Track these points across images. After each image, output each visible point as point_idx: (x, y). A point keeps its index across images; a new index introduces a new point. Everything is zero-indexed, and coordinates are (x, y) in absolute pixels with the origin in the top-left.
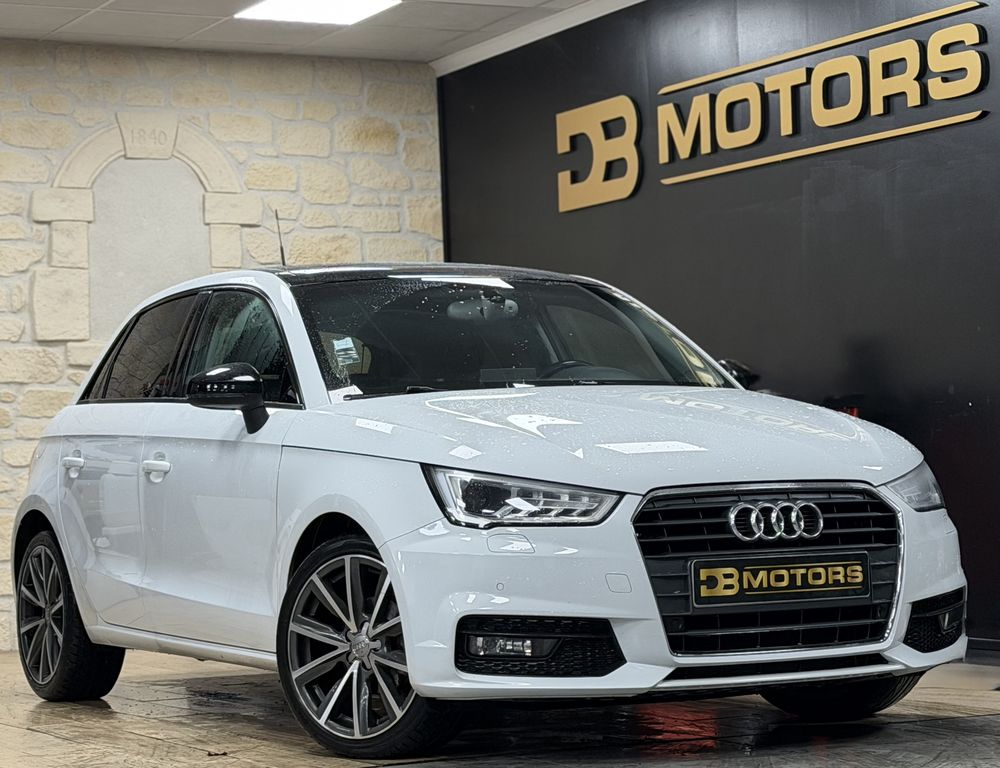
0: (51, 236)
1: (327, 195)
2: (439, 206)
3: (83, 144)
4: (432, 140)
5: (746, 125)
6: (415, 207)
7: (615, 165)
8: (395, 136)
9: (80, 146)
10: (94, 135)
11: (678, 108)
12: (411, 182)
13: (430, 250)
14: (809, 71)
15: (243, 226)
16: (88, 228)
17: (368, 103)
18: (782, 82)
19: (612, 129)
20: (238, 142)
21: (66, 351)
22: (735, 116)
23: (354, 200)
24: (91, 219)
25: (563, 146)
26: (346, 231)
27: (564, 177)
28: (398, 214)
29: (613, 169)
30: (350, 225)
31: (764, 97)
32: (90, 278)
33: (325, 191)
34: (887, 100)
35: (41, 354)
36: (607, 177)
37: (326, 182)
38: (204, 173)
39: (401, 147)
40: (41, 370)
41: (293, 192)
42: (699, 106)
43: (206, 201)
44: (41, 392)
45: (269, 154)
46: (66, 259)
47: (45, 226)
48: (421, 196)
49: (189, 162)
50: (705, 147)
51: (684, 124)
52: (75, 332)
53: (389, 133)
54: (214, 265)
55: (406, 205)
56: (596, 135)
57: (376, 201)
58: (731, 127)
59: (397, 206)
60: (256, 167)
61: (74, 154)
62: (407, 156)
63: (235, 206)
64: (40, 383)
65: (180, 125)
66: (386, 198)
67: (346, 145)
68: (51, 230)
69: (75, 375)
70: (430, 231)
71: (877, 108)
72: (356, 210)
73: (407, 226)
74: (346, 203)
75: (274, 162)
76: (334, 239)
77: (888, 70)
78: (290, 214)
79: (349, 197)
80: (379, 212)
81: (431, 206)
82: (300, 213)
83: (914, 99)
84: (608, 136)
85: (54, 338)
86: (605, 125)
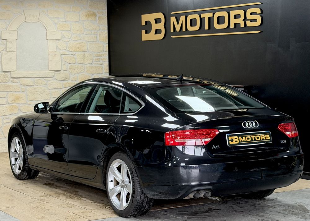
0: (6, 43)
1: (78, 31)
2: (107, 34)
4: (105, 17)
5: (195, 25)
6: (101, 34)
7: (158, 31)
8: (96, 16)
9: (14, 19)
10: (18, 16)
11: (176, 18)
12: (100, 28)
13: (105, 46)
14: (214, 14)
15: (56, 40)
16: (16, 41)
17: (89, 7)
18: (206, 16)
19: (157, 21)
20: (56, 18)
21: (11, 74)
22: (193, 22)
23: (85, 33)
24: (17, 39)
25: (143, 23)
26: (83, 41)
27: (143, 32)
28: (96, 36)
30: (84, 39)
32: (17, 54)
35: (4, 75)
37: (78, 28)
39: (97, 18)
40: (4, 79)
41: (69, 31)
42: (183, 18)
43: (47, 33)
44: (4, 85)
45: (63, 21)
46: (10, 49)
47: (5, 41)
48: (102, 32)
49: (43, 23)
50: (184, 29)
52: (13, 69)
53: (94, 15)
54: (49, 50)
55: (98, 34)
56: (153, 22)
57: (91, 33)
59: (96, 34)
60: (60, 24)
61: (12, 21)
62: (99, 21)
63: (54, 35)
64: (4, 82)
65: (40, 13)
66: (93, 32)
67: (83, 18)
68: (6, 41)
69: (13, 80)
70: (105, 41)
71: (232, 26)
72: (86, 35)
73: (99, 40)
74: (83, 34)
75: (65, 23)
76: (80, 43)
78: (69, 37)
79: (84, 32)
80: (92, 36)
81: (105, 34)
82: (71, 36)
83: (242, 25)
85: (8, 71)
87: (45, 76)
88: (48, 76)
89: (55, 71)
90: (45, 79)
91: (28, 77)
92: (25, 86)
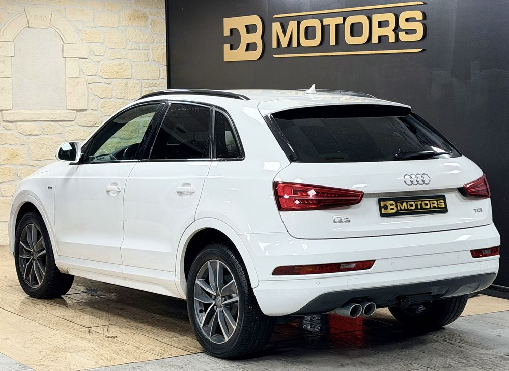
1: (117, 45)
2: (166, 49)
3: (10, 21)
4: (163, 20)
5: (314, 37)
6: (155, 50)
7: (250, 45)
8: (147, 18)
9: (8, 23)
10: (15, 18)
11: (282, 25)
12: (153, 38)
13: (162, 69)
14: (344, 19)
15: (80, 58)
16: (12, 59)
17: (135, 4)
18: (332, 22)
19: (250, 29)
20: (79, 21)
21: (2, 114)
22: (310, 33)
23: (129, 47)
24: (13, 55)
25: (227, 33)
26: (125, 60)
27: (227, 47)
28: (148, 53)
29: (250, 47)
30: (126, 58)
31: (323, 27)
32: (12, 82)
33: (116, 43)
34: (380, 37)
36: (247, 50)
37: (116, 39)
38: (63, 35)
39: (149, 21)
41: (102, 43)
42: (292, 25)
43: (64, 47)
45: (91, 26)
48: (158, 45)
49: (56, 29)
50: (294, 44)
51: (285, 33)
52: (6, 106)
53: (144, 17)
54: (67, 75)
55: (151, 49)
56: (243, 31)
57: (138, 47)
58: (307, 37)
59: (147, 50)
60: (86, 32)
61: (6, 26)
62: (152, 27)
63: (76, 50)
65: (53, 13)
66: (143, 46)
67: (125, 22)
69: (5, 125)
70: (161, 61)
71: (375, 40)
72: (129, 51)
73: (151, 59)
74: (125, 48)
75: (94, 30)
76: (119, 64)
77: (381, 24)
78: (100, 53)
79: (126, 46)
80: (139, 52)
81: (162, 50)
82: (105, 53)
83: (392, 39)
84: (248, 32)
86: (247, 26)
87: (61, 119)
88: (65, 119)
89: (76, 110)
90: (60, 123)
91: (32, 120)
92: (26, 135)
